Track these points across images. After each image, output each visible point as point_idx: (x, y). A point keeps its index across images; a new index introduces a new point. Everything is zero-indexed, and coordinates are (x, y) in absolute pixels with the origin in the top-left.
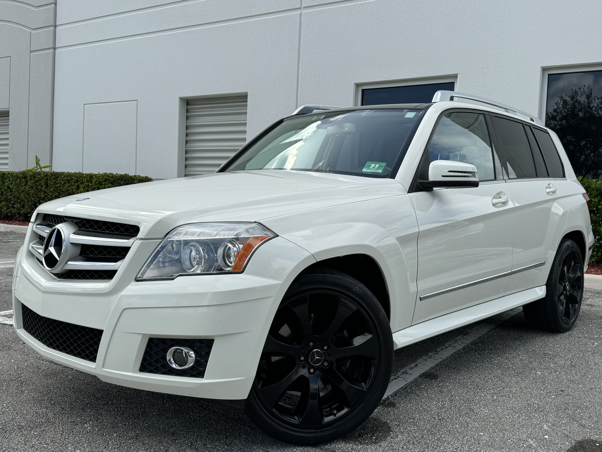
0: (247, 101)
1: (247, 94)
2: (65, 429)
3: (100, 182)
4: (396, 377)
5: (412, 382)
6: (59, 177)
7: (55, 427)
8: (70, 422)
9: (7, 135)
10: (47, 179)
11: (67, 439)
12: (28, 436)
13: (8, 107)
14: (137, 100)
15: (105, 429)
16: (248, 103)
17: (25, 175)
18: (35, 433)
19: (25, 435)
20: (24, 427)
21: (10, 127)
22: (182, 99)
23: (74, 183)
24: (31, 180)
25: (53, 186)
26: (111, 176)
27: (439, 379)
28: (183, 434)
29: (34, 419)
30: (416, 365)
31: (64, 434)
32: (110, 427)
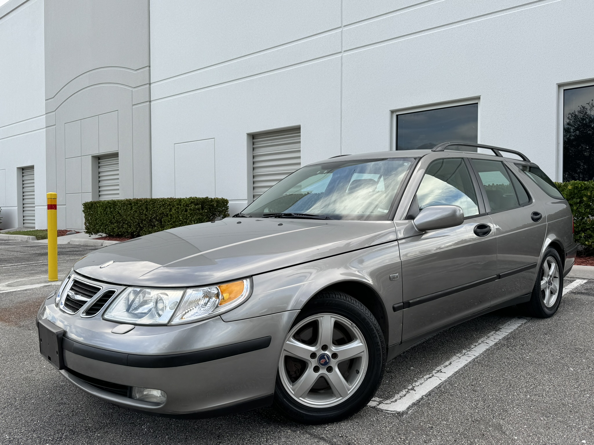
0: (300, 132)
1: (300, 126)
2: (125, 431)
3: (187, 204)
4: (431, 376)
5: (446, 381)
6: (155, 202)
7: (117, 428)
8: (131, 424)
9: (118, 171)
10: (147, 205)
11: (125, 441)
12: (92, 438)
13: (118, 150)
14: (214, 138)
15: (160, 430)
16: (301, 134)
17: (130, 202)
18: (99, 435)
19: (89, 437)
20: (90, 428)
21: (119, 165)
22: (249, 135)
23: (168, 207)
24: (135, 206)
25: (151, 210)
26: (196, 199)
27: (472, 377)
28: (228, 436)
29: (100, 420)
30: (451, 363)
31: (123, 435)
32: (164, 428)
